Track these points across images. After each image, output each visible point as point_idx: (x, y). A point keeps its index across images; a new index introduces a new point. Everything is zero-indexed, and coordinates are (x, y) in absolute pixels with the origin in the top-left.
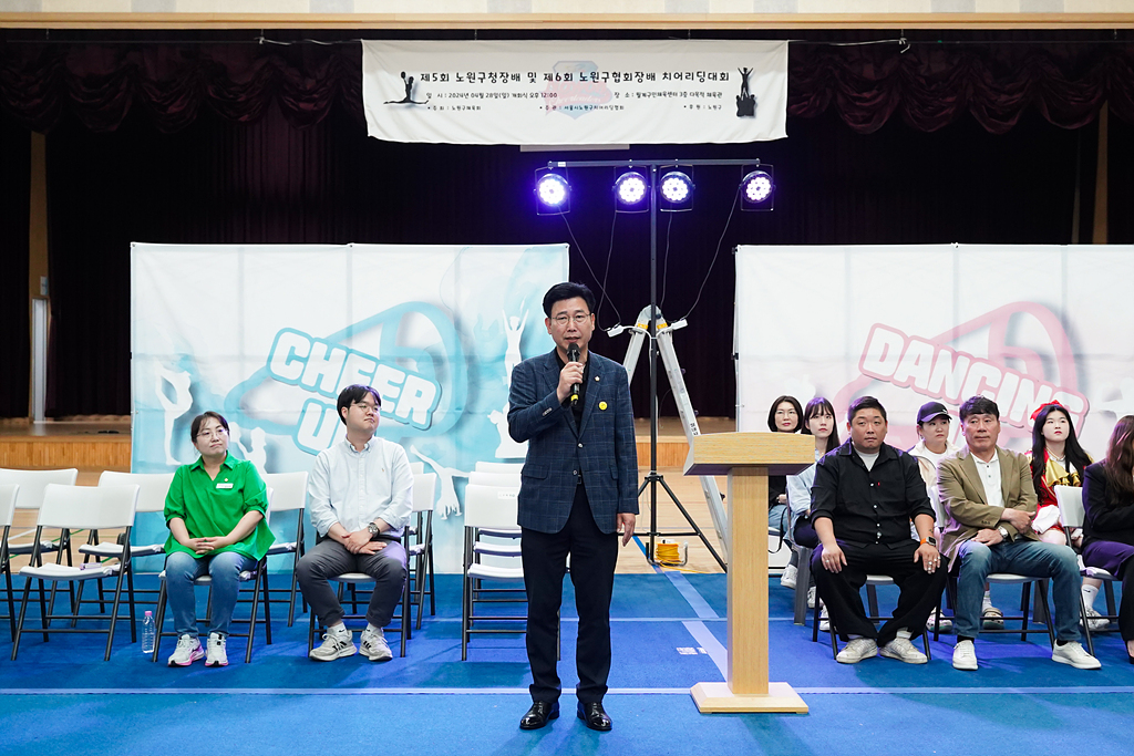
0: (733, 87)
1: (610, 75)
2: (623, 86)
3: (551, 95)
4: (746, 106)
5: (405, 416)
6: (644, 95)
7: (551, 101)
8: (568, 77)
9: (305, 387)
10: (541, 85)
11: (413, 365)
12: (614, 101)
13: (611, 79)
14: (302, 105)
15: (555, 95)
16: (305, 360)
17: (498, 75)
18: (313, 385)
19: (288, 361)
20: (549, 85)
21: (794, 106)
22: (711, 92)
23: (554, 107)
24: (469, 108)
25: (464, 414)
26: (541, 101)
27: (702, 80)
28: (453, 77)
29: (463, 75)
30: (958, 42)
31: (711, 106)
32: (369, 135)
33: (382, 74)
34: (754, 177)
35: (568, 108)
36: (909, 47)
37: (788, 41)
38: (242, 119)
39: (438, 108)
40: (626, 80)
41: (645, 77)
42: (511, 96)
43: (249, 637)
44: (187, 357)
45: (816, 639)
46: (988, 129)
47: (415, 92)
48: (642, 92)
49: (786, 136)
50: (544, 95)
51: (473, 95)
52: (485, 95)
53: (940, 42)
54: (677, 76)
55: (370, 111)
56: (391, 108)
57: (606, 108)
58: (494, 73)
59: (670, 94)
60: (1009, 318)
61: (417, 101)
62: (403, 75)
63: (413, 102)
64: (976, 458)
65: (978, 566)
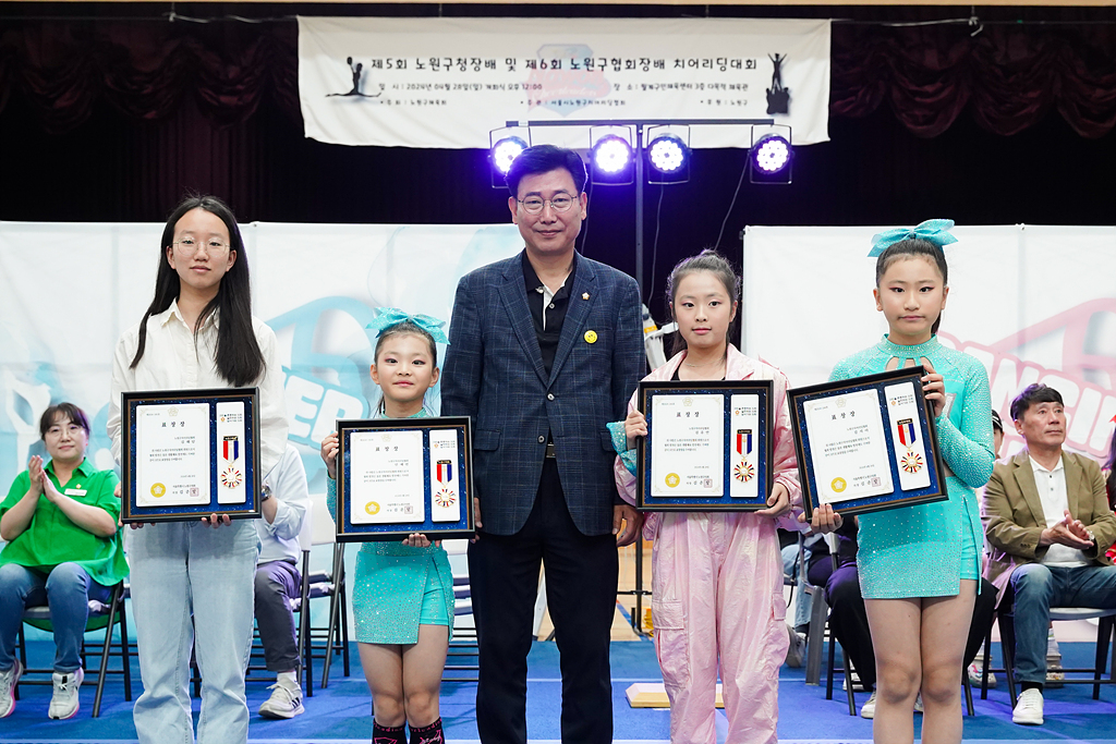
0: (762, 78)
1: (609, 62)
2: (625, 76)
3: (535, 87)
4: (779, 101)
6: (651, 87)
7: (535, 95)
8: (555, 64)
10: (523, 74)
11: (334, 377)
12: (614, 95)
13: (610, 67)
14: (223, 99)
15: (540, 87)
17: (469, 61)
20: (531, 76)
21: (839, 102)
22: (735, 83)
23: (539, 102)
24: (432, 103)
26: (522, 94)
27: (723, 69)
29: (425, 61)
30: (1042, 22)
31: (735, 101)
32: (307, 136)
33: (324, 60)
34: (768, 139)
35: (554, 103)
36: (981, 29)
37: (830, 20)
38: (149, 116)
39: (393, 102)
40: (629, 67)
41: (652, 64)
42: (485, 87)
43: (97, 685)
44: (45, 367)
45: (829, 697)
46: (1081, 133)
47: (364, 82)
48: (648, 83)
49: (829, 139)
50: (526, 87)
51: (437, 86)
52: (452, 87)
53: (1020, 22)
54: (692, 63)
55: (308, 106)
56: (335, 102)
57: (603, 102)
58: (463, 58)
59: (684, 85)
60: (1089, 318)
61: (366, 93)
62: (350, 61)
63: (362, 95)
64: (1035, 465)
65: (1037, 591)
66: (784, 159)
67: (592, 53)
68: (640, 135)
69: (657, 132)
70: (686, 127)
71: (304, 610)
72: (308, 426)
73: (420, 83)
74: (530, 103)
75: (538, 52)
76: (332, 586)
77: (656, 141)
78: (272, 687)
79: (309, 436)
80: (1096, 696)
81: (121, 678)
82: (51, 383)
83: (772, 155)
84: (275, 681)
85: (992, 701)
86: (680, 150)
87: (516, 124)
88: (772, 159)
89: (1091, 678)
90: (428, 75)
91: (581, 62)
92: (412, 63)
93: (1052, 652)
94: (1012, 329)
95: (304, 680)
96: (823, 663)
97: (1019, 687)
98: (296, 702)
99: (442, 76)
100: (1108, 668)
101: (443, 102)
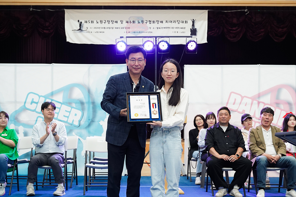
0: (189, 26)
1: (148, 21)
2: (152, 25)
3: (128, 28)
4: (194, 32)
5: (71, 122)
6: (159, 28)
7: (128, 30)
8: (134, 22)
9: (37, 112)
10: (125, 24)
11: (74, 105)
12: (149, 30)
13: (148, 23)
14: (45, 31)
15: (129, 28)
17: (111, 21)
19: (31, 103)
20: (127, 25)
21: (210, 33)
22: (182, 27)
23: (129, 32)
24: (100, 32)
25: (91, 122)
26: (125, 30)
27: (179, 23)
29: (99, 21)
30: (265, 11)
31: (182, 32)
32: (67, 41)
33: (72, 21)
34: (190, 41)
35: (133, 32)
36: (248, 13)
37: (208, 10)
38: (25, 36)
39: (90, 32)
40: (153, 23)
41: (160, 22)
42: (115, 28)
43: (10, 187)
45: (207, 191)
46: (275, 40)
47: (82, 27)
48: (159, 27)
49: (207, 42)
50: (126, 28)
51: (102, 28)
52: (106, 28)
53: (259, 11)
54: (170, 22)
55: (67, 33)
56: (75, 32)
57: (146, 32)
58: (109, 20)
59: (168, 28)
60: (277, 90)
61: (83, 30)
62: (78, 21)
63: (82, 30)
64: (263, 129)
65: (263, 163)
66: (195, 47)
67: (143, 19)
68: (156, 40)
69: (161, 39)
70: (169, 38)
71: (65, 167)
72: (67, 118)
73: (98, 27)
74: (127, 32)
75: (129, 19)
76: (73, 161)
77: (160, 42)
78: (57, 187)
79: (67, 121)
80: (279, 192)
81: (16, 185)
83: (192, 46)
84: (57, 186)
85: (251, 193)
86: (167, 44)
87: (123, 37)
88: (192, 47)
89: (278, 186)
90: (99, 25)
91: (140, 21)
92: (95, 22)
93: (267, 180)
94: (257, 93)
95: (65, 186)
96: (205, 182)
97: (258, 189)
98: (63, 192)
99: (103, 25)
100: (282, 184)
101: (104, 32)
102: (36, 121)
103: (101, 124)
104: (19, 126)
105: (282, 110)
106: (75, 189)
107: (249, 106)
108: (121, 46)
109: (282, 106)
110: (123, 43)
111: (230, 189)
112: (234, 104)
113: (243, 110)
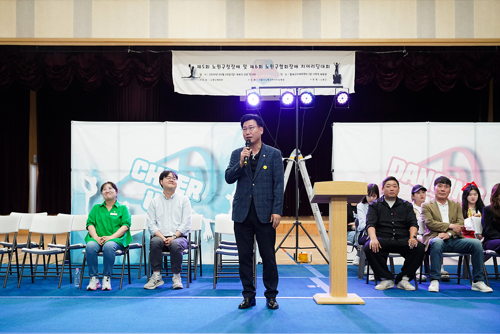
0: (331, 71)
1: (279, 66)
2: (284, 71)
3: (253, 74)
4: (337, 79)
6: (293, 74)
7: (253, 78)
8: (260, 66)
9: (146, 184)
10: (249, 70)
11: (193, 174)
12: (280, 77)
13: (279, 67)
14: (146, 79)
15: (255, 74)
16: (146, 172)
17: (231, 66)
18: (150, 183)
19: (139, 172)
20: (252, 71)
21: (358, 79)
22: (322, 73)
23: (255, 80)
24: (218, 80)
25: (215, 195)
26: (249, 77)
27: (318, 68)
28: (211, 67)
29: (216, 66)
31: (322, 79)
32: (175, 91)
34: (341, 93)
35: (260, 80)
36: (407, 54)
37: (355, 51)
39: (205, 80)
40: (286, 68)
41: (294, 66)
42: (236, 75)
43: (121, 279)
44: (95, 171)
45: (367, 283)
46: (442, 90)
47: (194, 73)
49: (355, 92)
50: (250, 75)
51: (220, 74)
52: (225, 75)
53: (421, 52)
54: (307, 66)
55: (175, 81)
56: (185, 80)
57: (277, 80)
58: (228, 65)
59: (304, 74)
60: (451, 154)
62: (190, 66)
63: (194, 77)
65: (438, 248)
66: (346, 100)
67: (273, 63)
68: (297, 92)
69: (303, 90)
70: (313, 89)
71: (189, 253)
72: (184, 191)
73: (214, 73)
74: (252, 80)
75: (254, 62)
76: (197, 245)
77: (303, 94)
80: (459, 283)
81: (127, 277)
82: (96, 176)
83: (342, 98)
85: (423, 285)
86: (311, 97)
87: (255, 88)
88: (343, 99)
89: (456, 276)
90: (216, 70)
91: (269, 66)
94: (425, 158)
99: (221, 71)
100: (462, 274)
101: (222, 80)
102: (146, 194)
103: (228, 198)
104: (123, 201)
105: (457, 180)
106: (201, 281)
107: (415, 175)
108: (253, 99)
109: (457, 175)
110: (256, 95)
111: (398, 280)
112: (396, 172)
113: (408, 180)
